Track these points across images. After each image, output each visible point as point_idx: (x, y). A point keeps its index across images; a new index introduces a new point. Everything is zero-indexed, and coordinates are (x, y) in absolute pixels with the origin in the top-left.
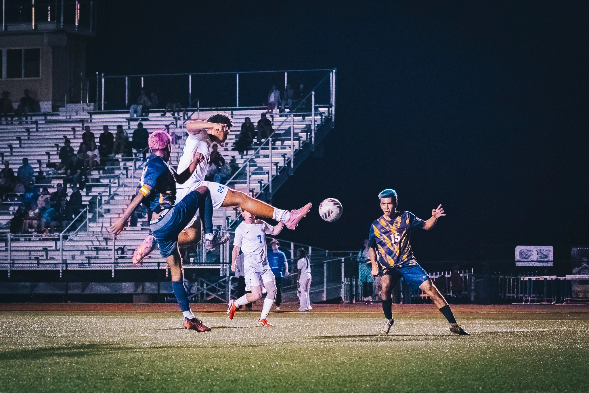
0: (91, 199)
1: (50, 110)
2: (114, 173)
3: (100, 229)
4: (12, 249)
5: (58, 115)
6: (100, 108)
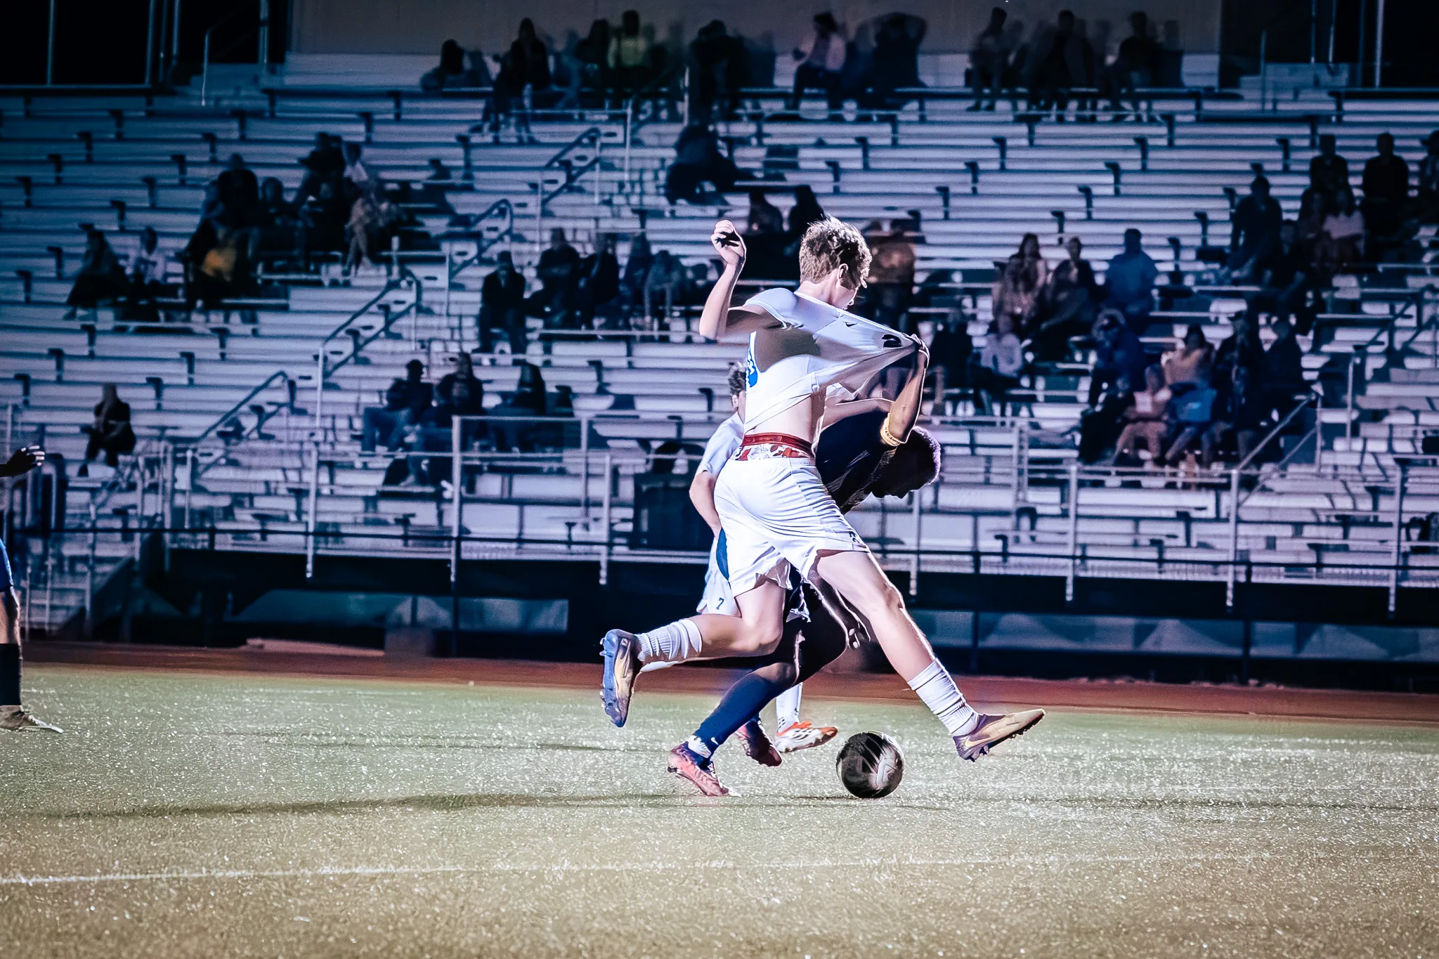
0: (1326, 365)
1: (1214, 82)
2: (1404, 285)
3: (1356, 462)
4: (1082, 511)
5: (1237, 98)
6: (1368, 80)
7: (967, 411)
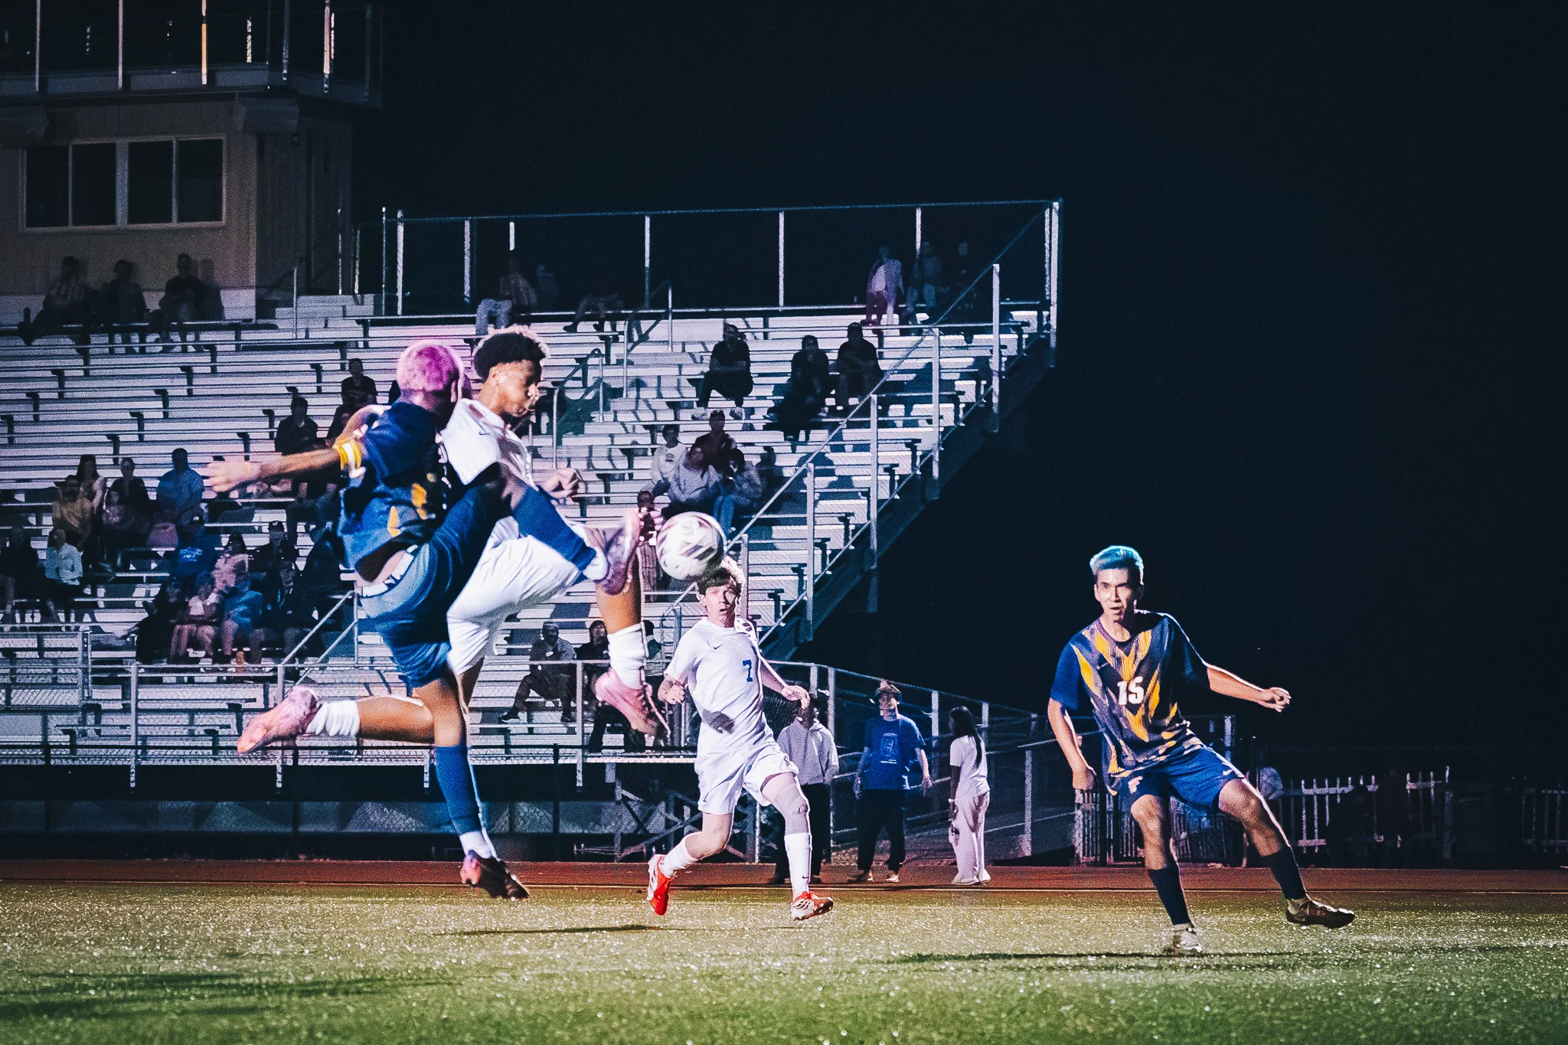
1: (251, 314)
4: (140, 706)
5: (274, 327)
6: (392, 309)
7: (34, 618)
